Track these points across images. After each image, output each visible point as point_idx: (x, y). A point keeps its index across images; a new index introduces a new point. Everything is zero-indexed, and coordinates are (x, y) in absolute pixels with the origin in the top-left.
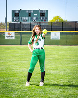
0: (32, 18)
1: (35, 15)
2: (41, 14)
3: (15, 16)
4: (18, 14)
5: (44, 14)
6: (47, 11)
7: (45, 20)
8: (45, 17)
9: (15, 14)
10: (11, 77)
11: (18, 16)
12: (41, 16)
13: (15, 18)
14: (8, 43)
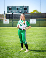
0: (19, 11)
1: (21, 9)
2: (24, 8)
3: (9, 10)
4: (11, 8)
5: (26, 9)
6: (28, 7)
7: (27, 12)
8: (27, 10)
9: (9, 8)
10: (2, 45)
11: (11, 10)
12: (24, 9)
13: (9, 11)
14: (5, 26)
